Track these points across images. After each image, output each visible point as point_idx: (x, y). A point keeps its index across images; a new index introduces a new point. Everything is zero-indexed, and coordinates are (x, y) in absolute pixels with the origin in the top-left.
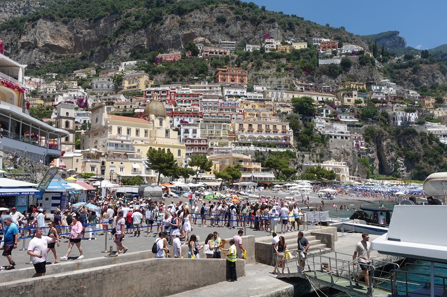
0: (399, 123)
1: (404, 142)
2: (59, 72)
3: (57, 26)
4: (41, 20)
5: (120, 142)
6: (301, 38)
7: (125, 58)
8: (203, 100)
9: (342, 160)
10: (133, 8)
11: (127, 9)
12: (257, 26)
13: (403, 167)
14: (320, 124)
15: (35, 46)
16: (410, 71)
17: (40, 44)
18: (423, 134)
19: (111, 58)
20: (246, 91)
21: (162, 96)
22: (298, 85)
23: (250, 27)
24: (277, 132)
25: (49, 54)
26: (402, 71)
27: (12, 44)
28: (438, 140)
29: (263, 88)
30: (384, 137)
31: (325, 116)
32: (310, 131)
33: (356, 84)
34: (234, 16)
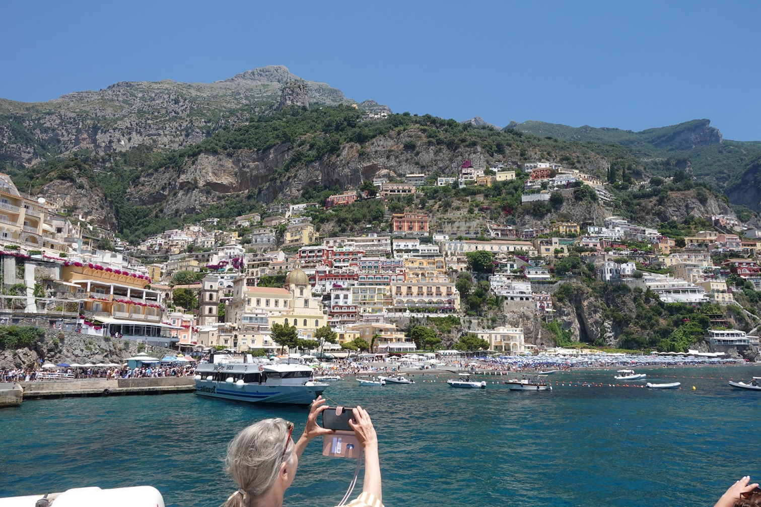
0: (608, 277)
1: (613, 301)
2: (221, 217)
3: (220, 160)
4: (202, 155)
5: (255, 316)
6: (512, 162)
7: (296, 198)
8: (363, 259)
9: (520, 325)
10: (308, 134)
11: (301, 136)
12: (454, 151)
13: (610, 332)
14: (498, 283)
15: (195, 186)
16: (654, 202)
17: (201, 183)
18: (638, 290)
19: (280, 198)
20: (418, 244)
21: (317, 256)
22: (492, 229)
23: (446, 153)
24: (440, 295)
25: (211, 195)
26: (644, 202)
27: (170, 184)
28: (658, 297)
29: (445, 237)
30: (585, 296)
31: (509, 271)
32: (483, 292)
33: (567, 226)
34: (425, 140)
